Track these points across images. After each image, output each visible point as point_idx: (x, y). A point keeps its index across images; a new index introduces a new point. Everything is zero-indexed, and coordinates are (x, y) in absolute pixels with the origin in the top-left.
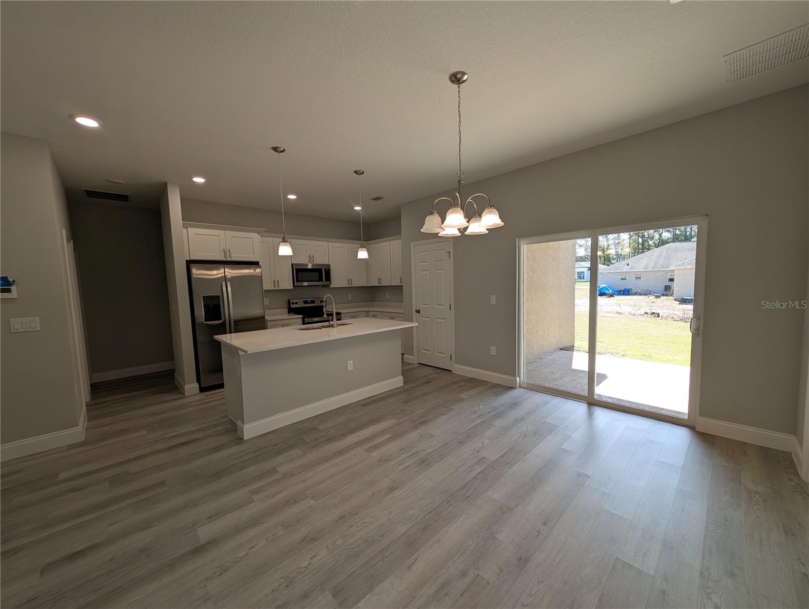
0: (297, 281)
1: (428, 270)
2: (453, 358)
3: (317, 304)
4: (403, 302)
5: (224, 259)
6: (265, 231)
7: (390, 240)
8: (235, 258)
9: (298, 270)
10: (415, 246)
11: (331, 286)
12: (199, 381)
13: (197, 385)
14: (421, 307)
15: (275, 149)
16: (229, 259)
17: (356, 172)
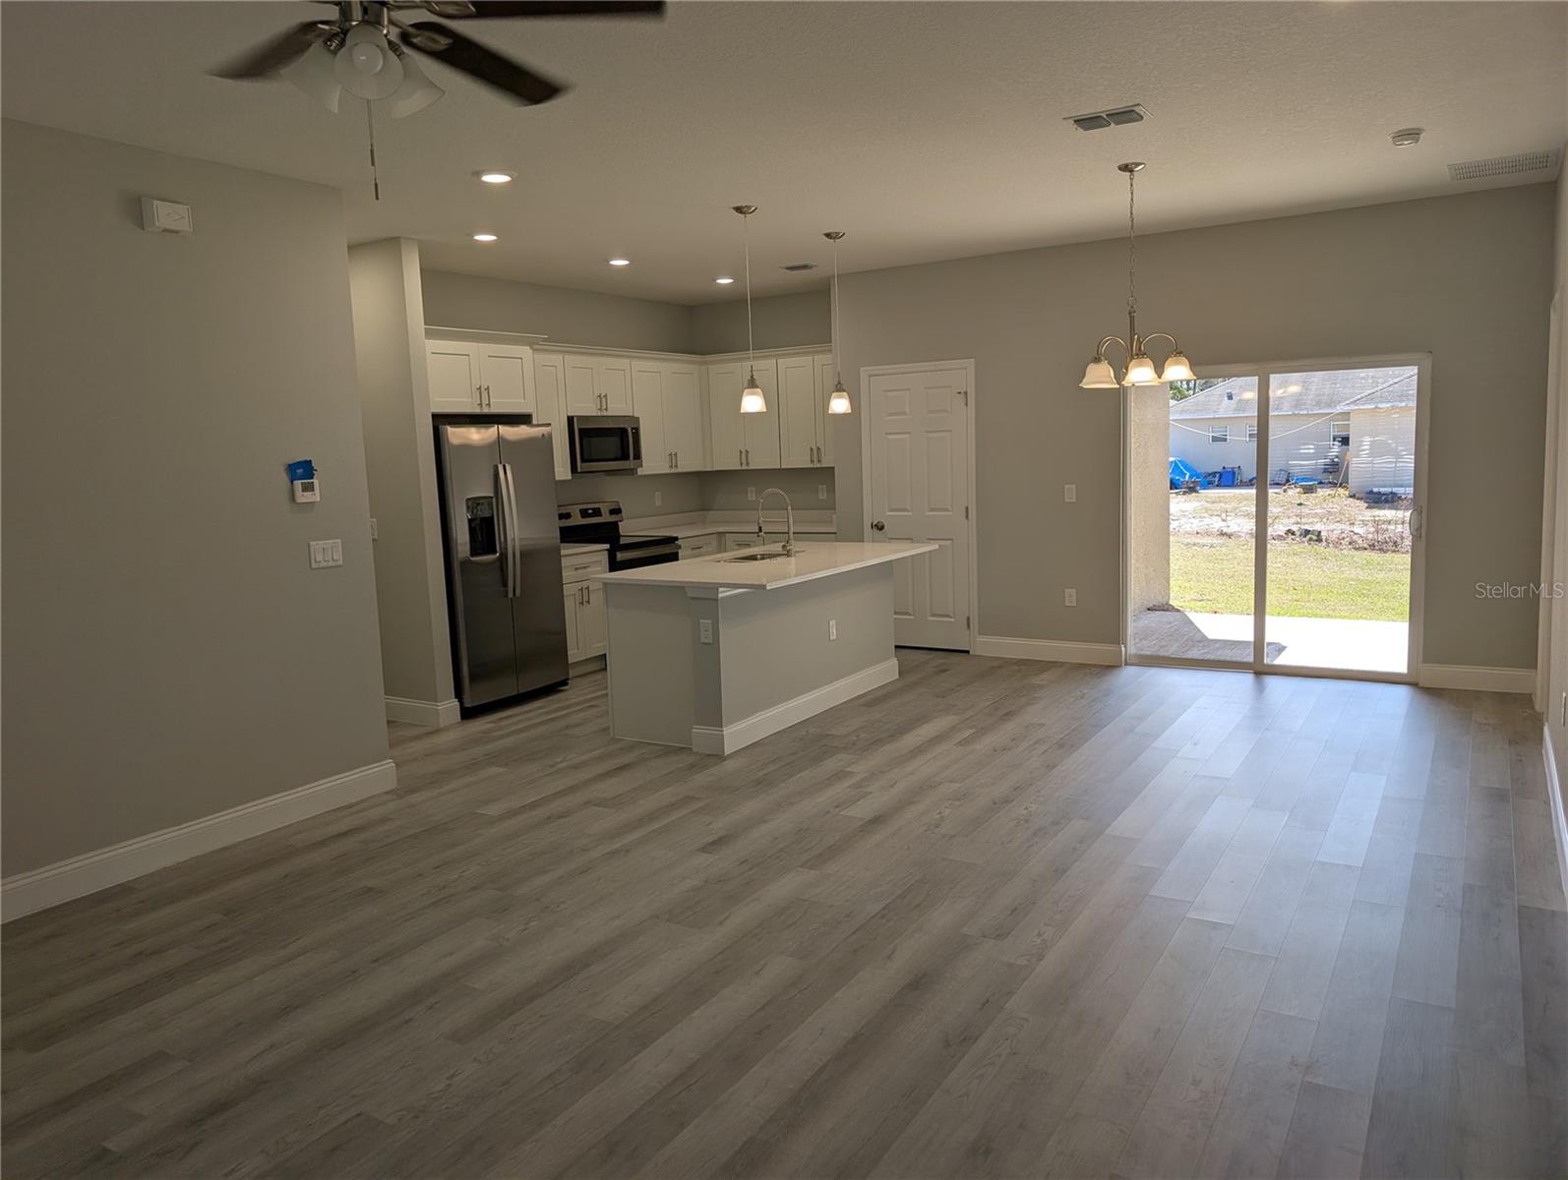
0: (583, 461)
1: (908, 433)
2: (975, 623)
3: (606, 518)
4: (835, 509)
5: (477, 410)
6: (544, 340)
7: (778, 356)
8: (497, 407)
9: (585, 433)
10: (870, 376)
11: (640, 471)
12: (459, 694)
13: (456, 703)
14: (886, 516)
15: (738, 209)
16: (486, 410)
17: (828, 235)
